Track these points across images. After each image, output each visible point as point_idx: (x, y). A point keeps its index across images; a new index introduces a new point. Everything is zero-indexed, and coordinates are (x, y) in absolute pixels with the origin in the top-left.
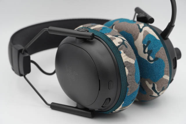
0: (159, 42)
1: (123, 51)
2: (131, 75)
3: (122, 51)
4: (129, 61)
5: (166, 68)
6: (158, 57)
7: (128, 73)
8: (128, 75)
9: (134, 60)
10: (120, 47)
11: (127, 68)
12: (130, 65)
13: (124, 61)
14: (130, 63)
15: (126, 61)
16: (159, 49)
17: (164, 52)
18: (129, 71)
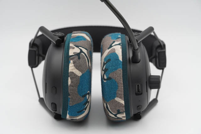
0: (120, 63)
1: (73, 61)
2: (73, 86)
3: (71, 61)
4: (74, 72)
5: (119, 91)
6: (111, 77)
7: (70, 83)
8: (70, 85)
9: (81, 73)
10: (72, 57)
11: (71, 78)
12: (74, 76)
13: (69, 71)
14: (75, 75)
15: (72, 71)
16: (116, 69)
17: (120, 74)
18: (72, 82)
